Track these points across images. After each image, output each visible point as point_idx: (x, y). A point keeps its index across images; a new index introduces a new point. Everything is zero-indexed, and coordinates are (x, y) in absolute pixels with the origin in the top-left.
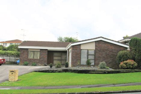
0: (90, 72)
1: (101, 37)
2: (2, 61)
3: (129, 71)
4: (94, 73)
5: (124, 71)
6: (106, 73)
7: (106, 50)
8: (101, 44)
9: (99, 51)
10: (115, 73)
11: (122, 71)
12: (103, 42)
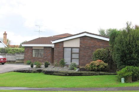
0: (54, 74)
1: (85, 32)
2: (1, 60)
3: (92, 74)
4: (57, 75)
5: (86, 73)
6: (68, 75)
7: (93, 47)
8: (86, 41)
9: (85, 49)
10: (76, 76)
11: (84, 73)
12: (88, 38)
